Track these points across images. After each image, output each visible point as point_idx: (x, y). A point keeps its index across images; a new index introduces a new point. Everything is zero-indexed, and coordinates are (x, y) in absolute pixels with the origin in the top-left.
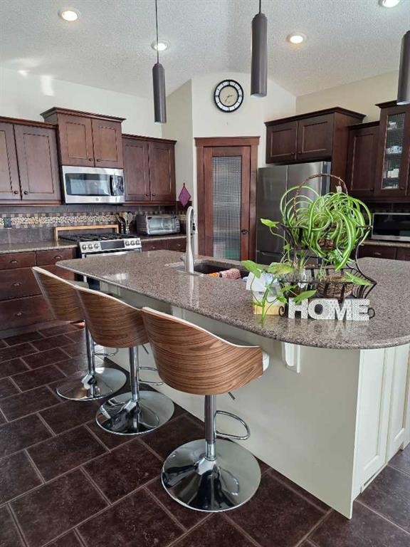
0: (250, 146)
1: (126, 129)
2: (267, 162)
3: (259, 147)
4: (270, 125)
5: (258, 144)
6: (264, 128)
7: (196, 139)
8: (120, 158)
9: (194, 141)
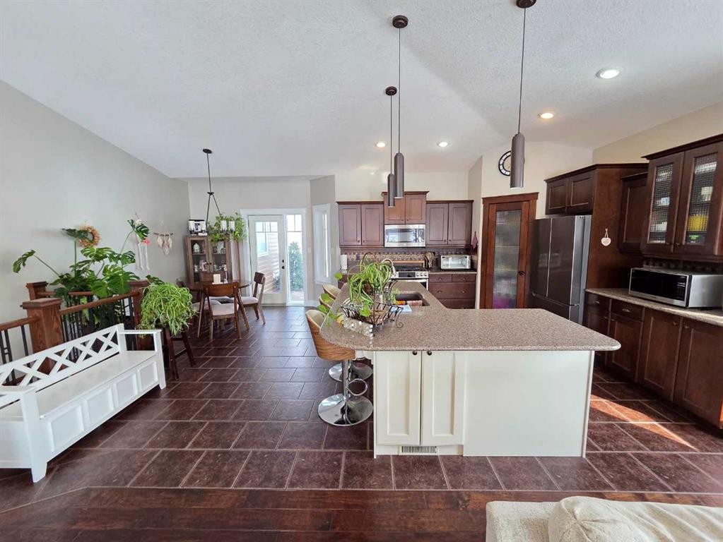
0: (529, 201)
1: (430, 197)
2: (546, 214)
3: (537, 201)
4: (549, 181)
5: (537, 199)
6: (545, 184)
7: (483, 198)
8: (424, 217)
9: (482, 200)
